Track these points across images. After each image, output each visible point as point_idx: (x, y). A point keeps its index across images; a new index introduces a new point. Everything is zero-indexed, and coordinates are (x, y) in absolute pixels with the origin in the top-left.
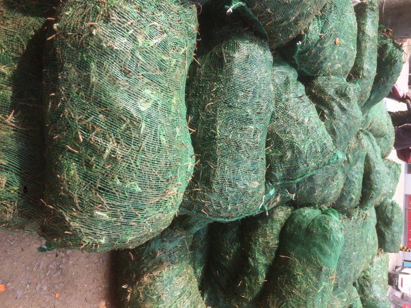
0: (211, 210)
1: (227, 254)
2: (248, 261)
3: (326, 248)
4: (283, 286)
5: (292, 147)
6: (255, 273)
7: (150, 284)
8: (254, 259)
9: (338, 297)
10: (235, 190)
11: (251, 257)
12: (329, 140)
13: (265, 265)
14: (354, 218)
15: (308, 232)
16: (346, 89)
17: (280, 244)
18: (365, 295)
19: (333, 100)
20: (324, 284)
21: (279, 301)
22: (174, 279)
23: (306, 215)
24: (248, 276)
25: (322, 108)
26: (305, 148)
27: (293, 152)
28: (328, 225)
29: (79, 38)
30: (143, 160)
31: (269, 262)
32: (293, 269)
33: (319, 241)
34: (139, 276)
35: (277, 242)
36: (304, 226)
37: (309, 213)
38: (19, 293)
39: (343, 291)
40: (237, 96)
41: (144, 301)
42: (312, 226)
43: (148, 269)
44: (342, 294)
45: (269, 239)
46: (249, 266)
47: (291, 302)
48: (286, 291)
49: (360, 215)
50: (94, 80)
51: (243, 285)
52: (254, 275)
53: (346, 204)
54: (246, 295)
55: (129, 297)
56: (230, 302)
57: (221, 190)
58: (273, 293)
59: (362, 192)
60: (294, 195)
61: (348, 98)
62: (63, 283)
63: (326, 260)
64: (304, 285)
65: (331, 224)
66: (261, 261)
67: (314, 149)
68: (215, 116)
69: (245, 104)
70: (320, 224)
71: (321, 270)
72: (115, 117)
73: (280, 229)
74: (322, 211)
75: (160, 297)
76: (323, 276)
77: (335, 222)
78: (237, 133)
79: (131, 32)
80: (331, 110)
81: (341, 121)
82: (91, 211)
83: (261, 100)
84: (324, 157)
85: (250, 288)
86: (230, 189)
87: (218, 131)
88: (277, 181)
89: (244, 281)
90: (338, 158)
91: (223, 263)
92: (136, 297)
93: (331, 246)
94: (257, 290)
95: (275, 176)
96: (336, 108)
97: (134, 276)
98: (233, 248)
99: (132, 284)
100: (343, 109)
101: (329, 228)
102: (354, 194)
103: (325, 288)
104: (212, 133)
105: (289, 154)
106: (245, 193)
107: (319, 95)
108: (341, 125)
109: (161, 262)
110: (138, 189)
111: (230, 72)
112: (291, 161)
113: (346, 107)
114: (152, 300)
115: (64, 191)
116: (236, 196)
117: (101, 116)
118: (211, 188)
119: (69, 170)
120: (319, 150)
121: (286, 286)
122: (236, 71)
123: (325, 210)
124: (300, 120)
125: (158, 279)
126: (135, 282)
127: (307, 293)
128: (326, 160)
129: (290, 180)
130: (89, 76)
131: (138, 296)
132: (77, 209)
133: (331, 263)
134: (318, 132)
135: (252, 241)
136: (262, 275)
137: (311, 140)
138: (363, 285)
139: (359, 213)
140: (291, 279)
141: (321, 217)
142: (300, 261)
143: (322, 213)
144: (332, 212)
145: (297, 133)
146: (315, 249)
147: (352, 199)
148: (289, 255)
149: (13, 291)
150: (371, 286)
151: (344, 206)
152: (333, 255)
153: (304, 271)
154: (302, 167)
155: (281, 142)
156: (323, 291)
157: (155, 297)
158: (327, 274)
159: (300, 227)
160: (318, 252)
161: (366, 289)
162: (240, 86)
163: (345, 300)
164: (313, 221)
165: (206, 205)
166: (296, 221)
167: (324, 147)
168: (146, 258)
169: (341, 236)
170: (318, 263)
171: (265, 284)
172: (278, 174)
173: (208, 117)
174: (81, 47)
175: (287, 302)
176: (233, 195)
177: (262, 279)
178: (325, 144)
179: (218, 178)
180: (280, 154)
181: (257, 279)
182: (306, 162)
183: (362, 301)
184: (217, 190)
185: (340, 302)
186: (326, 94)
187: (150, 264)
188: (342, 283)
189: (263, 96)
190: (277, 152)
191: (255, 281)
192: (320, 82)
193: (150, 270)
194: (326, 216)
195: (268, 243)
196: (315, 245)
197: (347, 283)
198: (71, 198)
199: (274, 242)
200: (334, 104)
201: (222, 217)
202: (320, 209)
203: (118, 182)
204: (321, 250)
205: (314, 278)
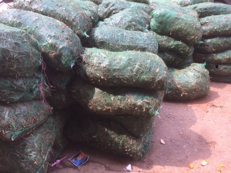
0: (154, 49)
1: (169, 58)
2: (172, 49)
3: (168, 15)
4: (183, 33)
5: (131, 22)
6: (177, 45)
7: (181, 85)
8: (172, 46)
9: (188, 13)
10: (147, 40)
11: (171, 47)
12: (127, 10)
13: (174, 41)
14: (154, 7)
15: (161, 23)
16: (105, 4)
17: (166, 35)
18: (189, 4)
19: (109, 9)
20: (182, 17)
21: (189, 35)
22: (179, 77)
23: (154, 24)
24: (178, 49)
25: (112, 13)
26: (131, 17)
27: (133, 21)
28: (158, 15)
29: (106, 71)
30: (141, 58)
31: (173, 40)
32: (176, 29)
33: (164, 19)
34: (178, 89)
35: (165, 36)
36: (158, 25)
37: (153, 23)
38: (183, 129)
39: (186, 11)
40: (114, 38)
41: (188, 88)
42: (158, 21)
43: (175, 86)
44: (187, 11)
45: (163, 40)
46: (174, 48)
47: (190, 30)
48: (185, 32)
49: (153, 5)
50: (118, 68)
51: (182, 50)
52: (178, 46)
53: (148, 10)
54: (187, 49)
55: (186, 94)
56: (190, 57)
57: (147, 45)
58: (186, 38)
59: (143, 3)
60: (147, 25)
61: (109, 3)
62: (179, 117)
63: (173, 16)
64: (183, 24)
65: (158, 13)
66: (173, 43)
67: (131, 14)
68: (121, 45)
69: (117, 35)
70: (158, 18)
71: (176, 18)
72: (128, 64)
73: (159, 35)
74: (152, 18)
75: (186, 81)
76: (179, 17)
77: (157, 12)
78: (127, 38)
79: (103, 58)
80: (114, 10)
81: (118, 6)
82: (156, 73)
83: (115, 30)
84: (134, 11)
85: (184, 48)
86: (147, 41)
87: (127, 44)
88: (143, 28)
89: (181, 50)
90: (134, 7)
91: (173, 59)
92: (186, 91)
93: (167, 13)
94: (184, 45)
95: (141, 29)
96: (113, 8)
97: (177, 91)
98: (167, 55)
99: (181, 92)
100: (113, 5)
101: (159, 14)
102: (144, 6)
103: (184, 16)
104: (127, 47)
105: (133, 23)
106: (148, 37)
107: (107, 14)
108: (119, 6)
109: (172, 81)
110: (150, 60)
111: (106, 39)
112: (136, 22)
113: (112, 4)
114: (187, 85)
115: (150, 80)
116: (149, 40)
117: (128, 68)
118: (146, 48)
119: (144, 78)
120: (131, 12)
121: (183, 32)
122: (106, 37)
123: (152, 16)
124: (121, 19)
125: (179, 82)
126: (180, 91)
127: (186, 24)
128: (135, 11)
129: (142, 24)
130: (117, 69)
131: (186, 90)
132: (156, 77)
133: (174, 14)
134: (125, 13)
135: (164, 47)
136: (178, 43)
137: (128, 15)
138: (184, 5)
139: (151, 5)
140: (180, 30)
141: (155, 18)
142: (173, 26)
143: (153, 18)
144: (152, 13)
145: (126, 20)
146: (168, 20)
147: (146, 7)
148: (170, 31)
149: (182, 130)
150: (185, 1)
151: (149, 11)
152: (170, 13)
153: (177, 25)
154: (138, 19)
155: (129, 25)
156: (185, 17)
157: (186, 84)
158: (178, 15)
159: (159, 26)
160: (169, 19)
161: (186, 3)
162: (111, 36)
163: (190, 10)
164: (156, 21)
165: (153, 50)
166: (156, 28)
167: (130, 11)
168: (170, 86)
169: (162, 10)
170: (174, 19)
171: (182, 41)
172: (141, 27)
173: (121, 48)
174: (109, 70)
175: (189, 32)
176: (149, 41)
177: (180, 43)
178: (129, 11)
179: (143, 45)
180: (133, 26)
181: (180, 45)
182: (136, 17)
183: (191, 5)
184: (147, 46)
185: (191, 12)
186: (107, 12)
187: (173, 85)
188: (182, 11)
189: (114, 29)
190: (132, 27)
191: (181, 45)
192: (101, 14)
193: (175, 85)
194: (154, 16)
195: (165, 40)
196: (166, 20)
197: (183, 9)
198: (152, 78)
199: (165, 38)
200: (111, 9)
201: (157, 46)
202: (151, 19)
203: (148, 65)
204: (168, 18)
205: (180, 21)
